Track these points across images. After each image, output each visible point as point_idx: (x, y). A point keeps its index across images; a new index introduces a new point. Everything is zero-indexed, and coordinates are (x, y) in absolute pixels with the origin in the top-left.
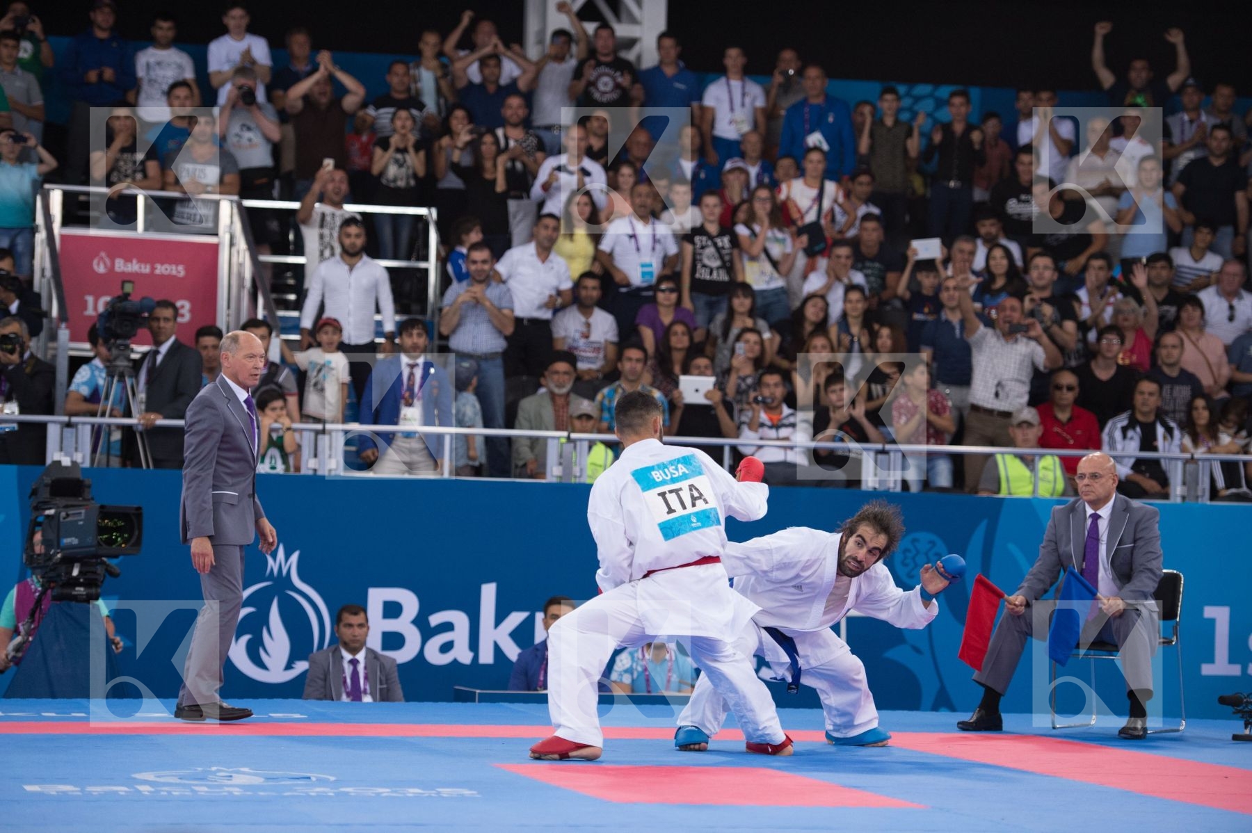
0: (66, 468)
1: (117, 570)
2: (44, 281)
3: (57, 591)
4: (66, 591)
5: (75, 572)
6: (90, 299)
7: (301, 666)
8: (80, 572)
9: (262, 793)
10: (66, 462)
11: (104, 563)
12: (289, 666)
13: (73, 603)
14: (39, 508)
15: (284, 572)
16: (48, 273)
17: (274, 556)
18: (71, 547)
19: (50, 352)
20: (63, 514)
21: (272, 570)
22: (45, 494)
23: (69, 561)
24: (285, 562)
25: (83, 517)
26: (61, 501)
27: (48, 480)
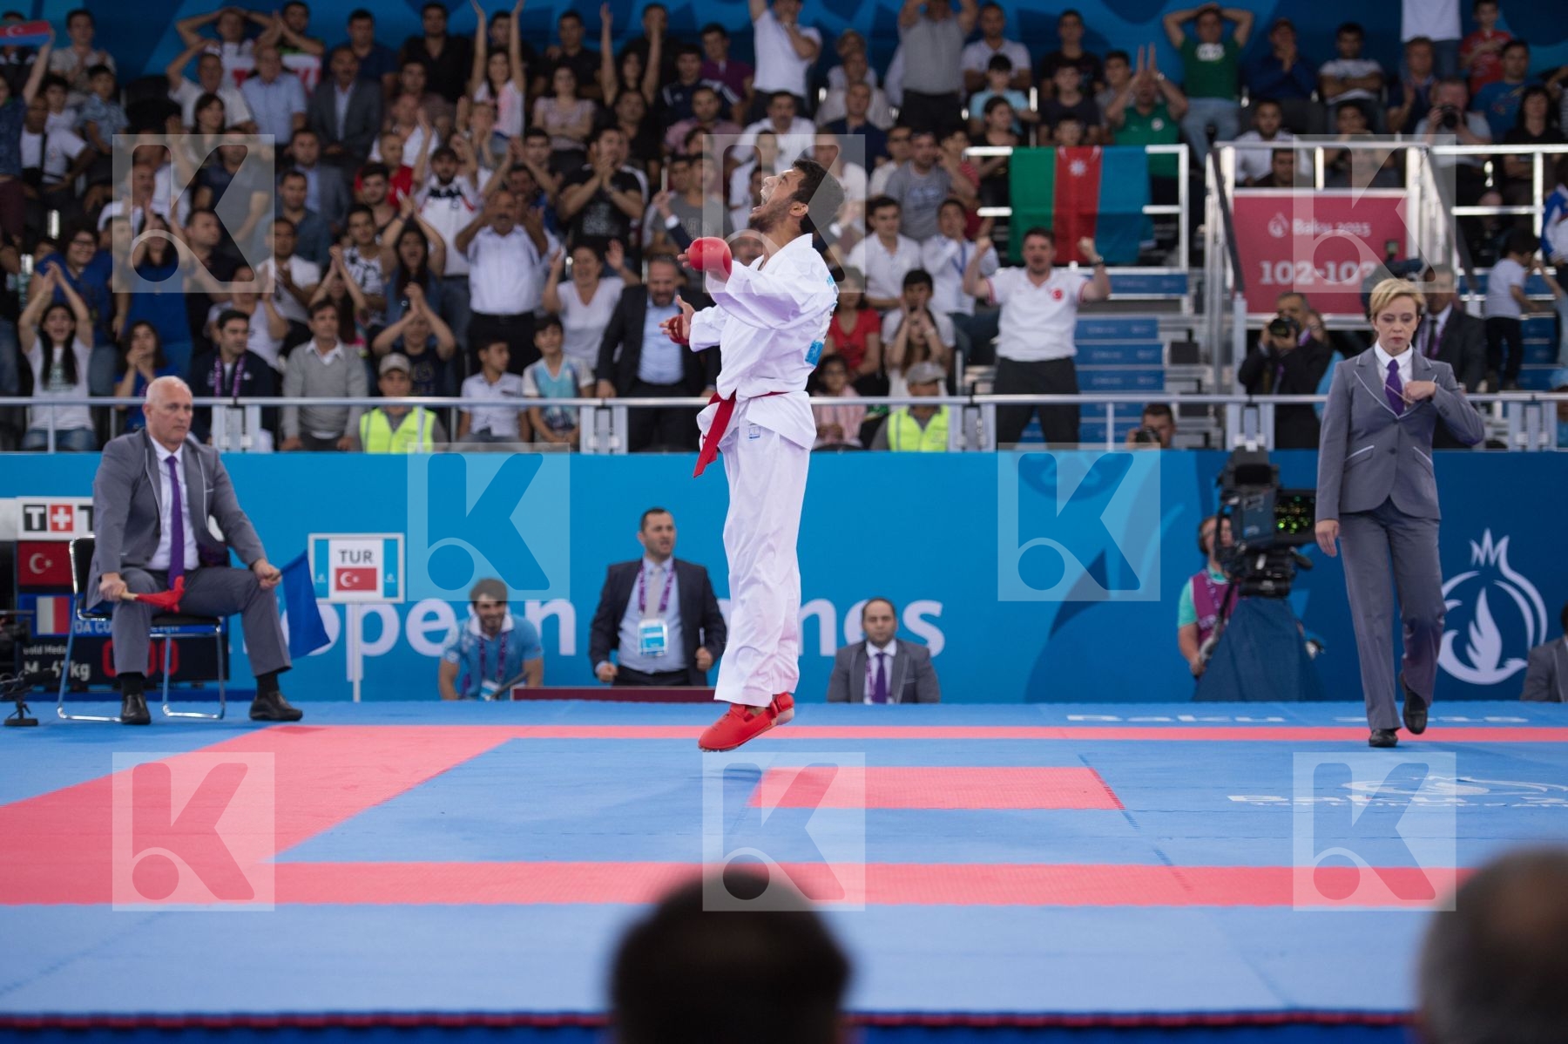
0: (1252, 454)
1: (1309, 561)
2: (1218, 249)
3: (1244, 585)
4: (1253, 586)
5: (1260, 564)
6: (1267, 266)
7: (1515, 665)
8: (1266, 565)
9: (1488, 805)
10: (1251, 446)
11: (1292, 554)
12: (1501, 665)
13: (1262, 599)
14: (1225, 497)
15: (1492, 560)
16: (1222, 239)
17: (1480, 543)
18: (1253, 537)
19: (1226, 327)
20: (1245, 502)
21: (1478, 561)
22: (1229, 482)
23: (1253, 553)
24: (1491, 549)
25: (1262, 503)
26: (1245, 488)
27: (1231, 467)
